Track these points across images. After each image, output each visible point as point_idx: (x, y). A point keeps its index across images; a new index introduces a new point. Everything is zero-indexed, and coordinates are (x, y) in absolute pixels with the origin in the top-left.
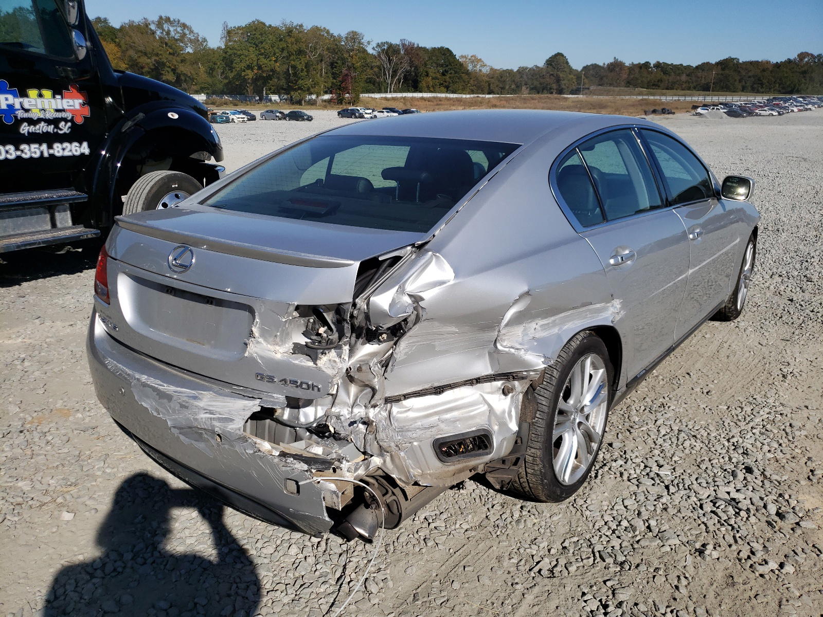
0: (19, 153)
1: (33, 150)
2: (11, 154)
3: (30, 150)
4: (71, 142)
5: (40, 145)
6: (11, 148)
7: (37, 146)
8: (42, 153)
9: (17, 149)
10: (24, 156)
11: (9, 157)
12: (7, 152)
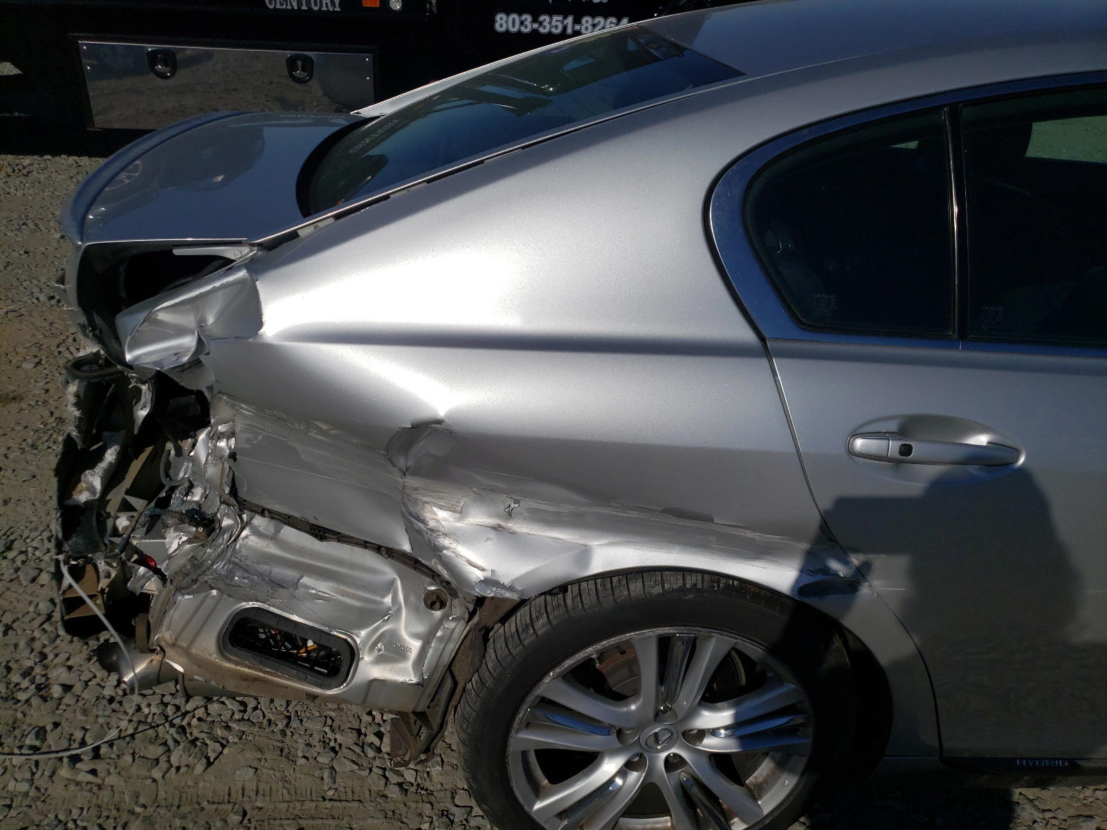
0: (536, 26)
1: (554, 23)
2: (526, 27)
3: (550, 23)
4: (606, 17)
5: (565, 18)
6: (528, 18)
7: (560, 18)
8: (565, 28)
9: (535, 20)
10: (542, 30)
11: (523, 29)
12: (522, 23)
